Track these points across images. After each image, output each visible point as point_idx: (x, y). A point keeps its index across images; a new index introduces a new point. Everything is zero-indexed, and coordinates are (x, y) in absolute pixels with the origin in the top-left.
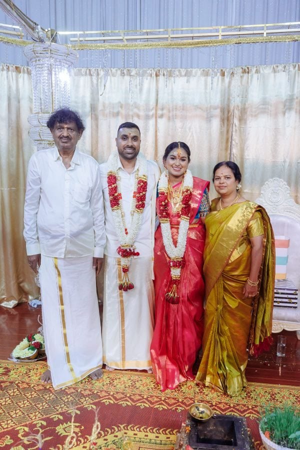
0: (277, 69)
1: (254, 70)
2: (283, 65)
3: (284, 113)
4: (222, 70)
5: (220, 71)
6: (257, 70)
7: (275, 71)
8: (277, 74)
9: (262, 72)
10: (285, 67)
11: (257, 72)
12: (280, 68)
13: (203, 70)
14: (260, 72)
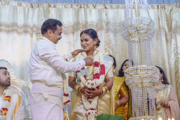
0: (67, 6)
1: (52, 5)
2: (71, 4)
3: (73, 33)
4: (31, 4)
5: (30, 4)
6: (54, 6)
7: (66, 7)
8: (67, 9)
9: (57, 7)
10: (72, 5)
11: (54, 7)
12: (69, 5)
13: (18, 2)
14: (56, 7)
